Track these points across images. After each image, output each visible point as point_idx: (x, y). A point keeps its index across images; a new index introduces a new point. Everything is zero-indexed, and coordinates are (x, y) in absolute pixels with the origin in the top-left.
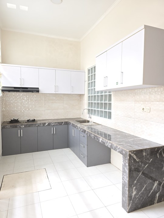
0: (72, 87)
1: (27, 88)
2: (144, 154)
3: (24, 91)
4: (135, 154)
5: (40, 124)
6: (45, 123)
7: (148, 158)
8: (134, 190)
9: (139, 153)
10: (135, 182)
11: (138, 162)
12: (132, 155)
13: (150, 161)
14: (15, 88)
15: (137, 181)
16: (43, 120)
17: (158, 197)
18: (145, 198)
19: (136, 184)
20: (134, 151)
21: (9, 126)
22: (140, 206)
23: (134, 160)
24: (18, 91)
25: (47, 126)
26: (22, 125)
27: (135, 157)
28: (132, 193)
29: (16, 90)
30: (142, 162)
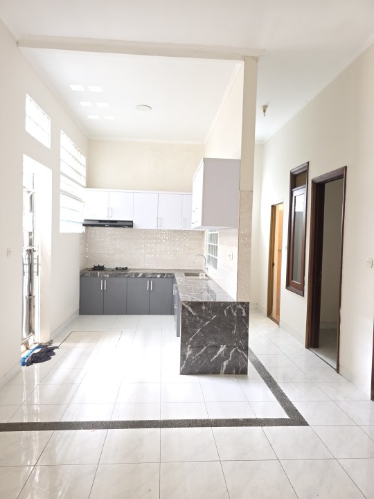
0: (184, 219)
1: (116, 222)
2: (204, 308)
3: (111, 226)
4: (190, 306)
5: (131, 274)
6: (138, 274)
7: (210, 314)
8: (188, 349)
9: (196, 305)
10: (191, 339)
11: (195, 316)
12: (187, 306)
13: (212, 317)
14: (100, 221)
15: (193, 338)
16: (136, 269)
17: (226, 366)
18: (206, 363)
19: (192, 342)
20: (189, 302)
21: (89, 274)
22: (197, 371)
23: (190, 313)
24: (104, 226)
25: (140, 277)
26: (106, 274)
27: (190, 309)
28: (186, 351)
29: (102, 223)
30: (200, 317)
